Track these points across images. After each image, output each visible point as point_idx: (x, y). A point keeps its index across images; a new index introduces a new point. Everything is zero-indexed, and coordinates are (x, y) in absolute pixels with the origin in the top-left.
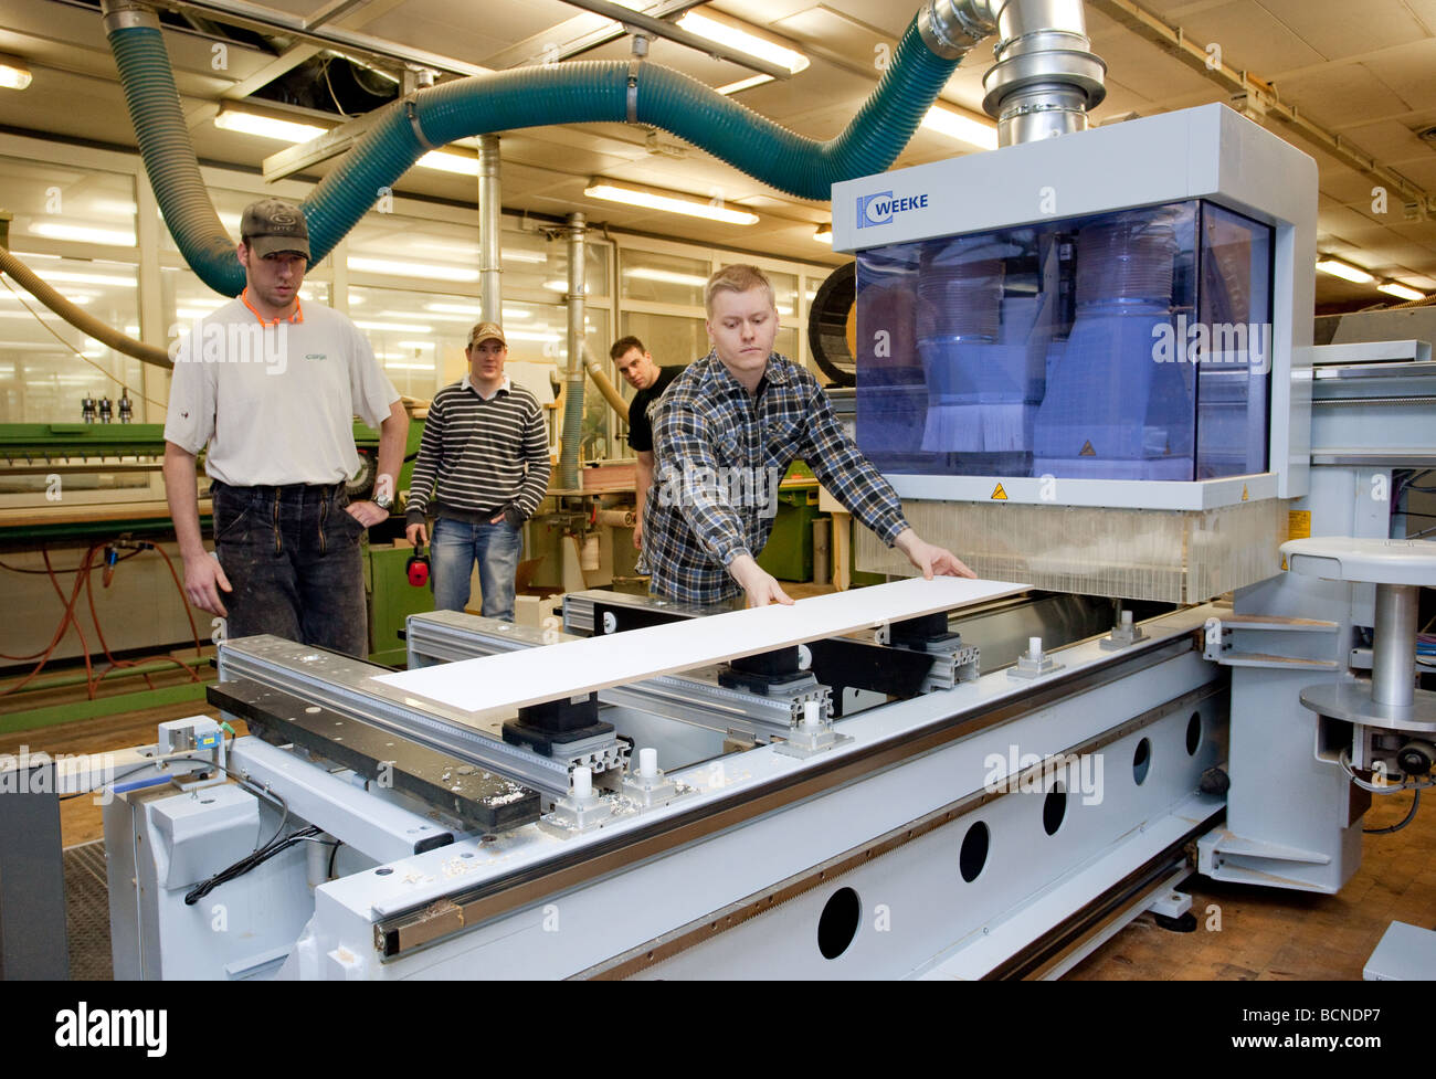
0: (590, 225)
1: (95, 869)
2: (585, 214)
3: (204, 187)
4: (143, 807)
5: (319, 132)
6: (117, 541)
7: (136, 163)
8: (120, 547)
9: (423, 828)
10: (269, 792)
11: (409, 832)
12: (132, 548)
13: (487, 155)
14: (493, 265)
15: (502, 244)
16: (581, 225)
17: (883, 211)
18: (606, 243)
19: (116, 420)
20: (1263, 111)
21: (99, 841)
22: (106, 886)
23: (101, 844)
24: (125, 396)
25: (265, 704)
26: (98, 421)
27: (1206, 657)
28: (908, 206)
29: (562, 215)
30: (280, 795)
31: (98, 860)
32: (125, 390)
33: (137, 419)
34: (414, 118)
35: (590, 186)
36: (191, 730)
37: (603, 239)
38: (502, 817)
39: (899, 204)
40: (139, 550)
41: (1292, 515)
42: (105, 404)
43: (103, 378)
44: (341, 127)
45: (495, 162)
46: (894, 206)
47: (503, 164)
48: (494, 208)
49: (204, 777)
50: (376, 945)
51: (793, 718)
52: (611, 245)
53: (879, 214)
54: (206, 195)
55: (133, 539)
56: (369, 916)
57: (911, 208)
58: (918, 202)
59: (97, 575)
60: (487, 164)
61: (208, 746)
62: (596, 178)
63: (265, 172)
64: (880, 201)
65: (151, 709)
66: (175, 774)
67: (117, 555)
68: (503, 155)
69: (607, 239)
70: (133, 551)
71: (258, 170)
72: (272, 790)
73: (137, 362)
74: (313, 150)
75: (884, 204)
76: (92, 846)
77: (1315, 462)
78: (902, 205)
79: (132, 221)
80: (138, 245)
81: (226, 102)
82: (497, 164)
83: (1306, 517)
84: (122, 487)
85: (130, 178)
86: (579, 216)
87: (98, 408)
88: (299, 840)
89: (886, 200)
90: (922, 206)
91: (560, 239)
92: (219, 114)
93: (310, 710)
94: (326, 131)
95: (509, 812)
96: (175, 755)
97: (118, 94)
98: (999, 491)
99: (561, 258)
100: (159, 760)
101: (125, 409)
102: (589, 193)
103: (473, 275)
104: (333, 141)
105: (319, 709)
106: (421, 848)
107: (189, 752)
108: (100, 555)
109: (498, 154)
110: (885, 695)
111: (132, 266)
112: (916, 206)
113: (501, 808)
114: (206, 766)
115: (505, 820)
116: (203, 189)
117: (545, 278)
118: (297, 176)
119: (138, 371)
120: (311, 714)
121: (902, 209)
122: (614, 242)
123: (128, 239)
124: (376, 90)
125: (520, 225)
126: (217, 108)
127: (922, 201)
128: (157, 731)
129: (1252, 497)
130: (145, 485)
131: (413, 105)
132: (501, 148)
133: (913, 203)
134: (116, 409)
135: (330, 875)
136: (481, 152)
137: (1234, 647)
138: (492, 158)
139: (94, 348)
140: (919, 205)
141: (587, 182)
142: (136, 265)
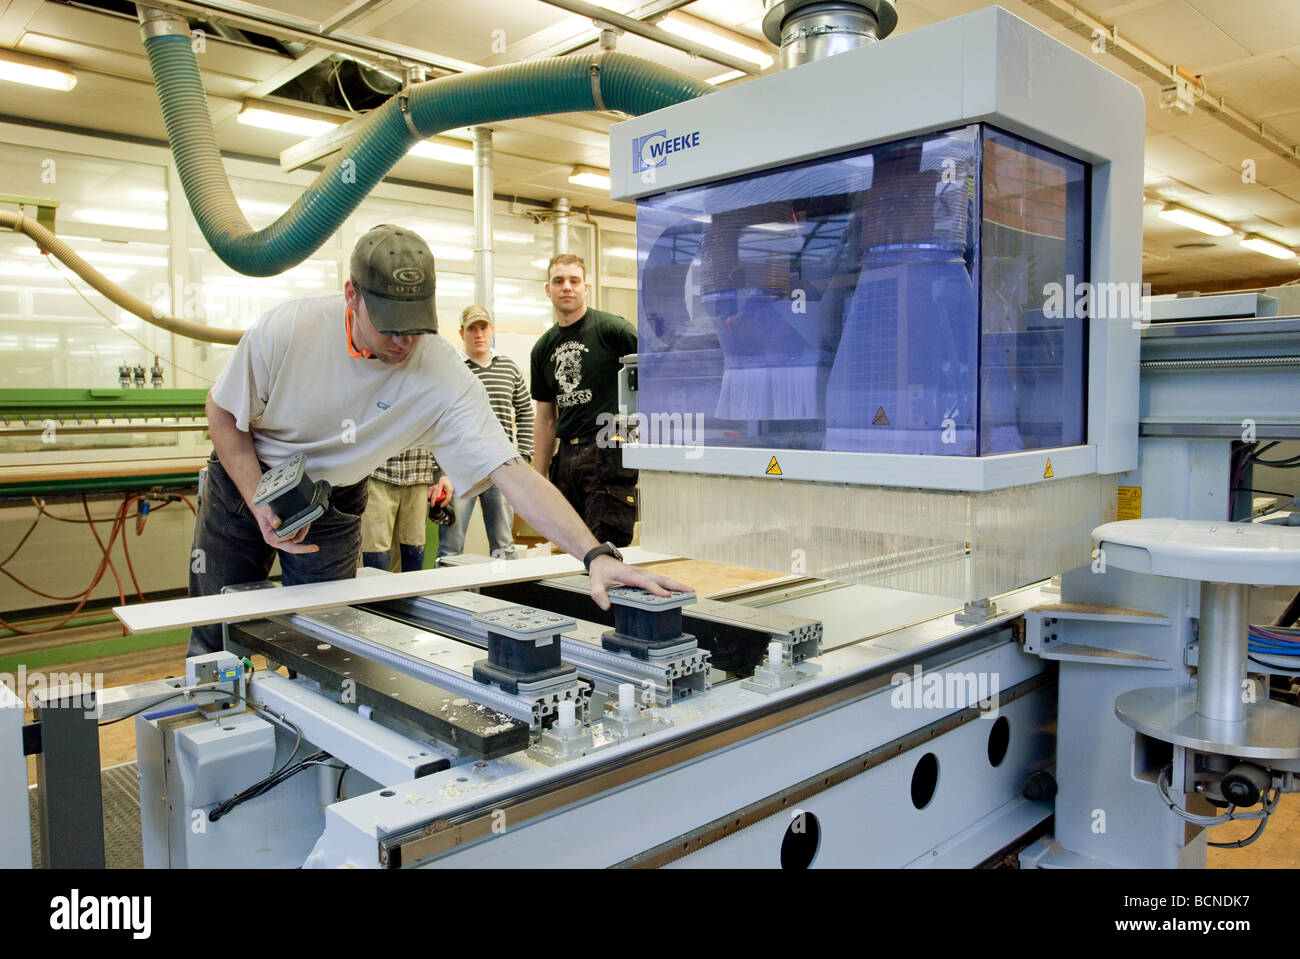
0: (574, 209)
1: (128, 788)
2: (569, 199)
3: (226, 177)
4: (172, 733)
5: (332, 126)
6: (149, 494)
7: (166, 155)
8: (152, 499)
9: (422, 754)
10: (284, 720)
11: (410, 758)
12: (162, 500)
13: (481, 146)
14: (486, 245)
15: (494, 227)
16: (565, 209)
17: (658, 153)
18: (589, 225)
19: (149, 385)
20: (1191, 101)
21: (132, 762)
22: (138, 804)
23: (133, 765)
24: (157, 364)
25: (280, 641)
26: (133, 386)
27: (1026, 649)
28: (680, 146)
29: (549, 200)
30: (294, 723)
31: (131, 781)
32: (157, 358)
33: (167, 384)
34: (407, 111)
35: (574, 174)
36: (214, 664)
37: (585, 222)
38: (494, 745)
39: (672, 143)
40: (168, 502)
41: (1122, 491)
42: (139, 371)
43: (137, 347)
44: (350, 122)
45: (488, 153)
46: (668, 147)
47: (495, 155)
48: (488, 194)
49: (226, 706)
50: (380, 860)
51: (668, 683)
52: (593, 227)
53: (654, 155)
54: (227, 184)
55: (162, 492)
56: (374, 835)
57: (683, 147)
58: (690, 141)
59: (131, 524)
60: (481, 154)
61: (229, 679)
62: (578, 167)
63: (282, 162)
64: (654, 141)
65: (178, 644)
66: (200, 704)
67: (149, 506)
68: (495, 147)
69: (588, 221)
70: (164, 503)
71: (276, 161)
72: (287, 718)
73: (167, 333)
74: (325, 142)
75: (658, 145)
76: (126, 767)
77: (1145, 432)
78: (675, 144)
79: (164, 208)
80: (169, 229)
81: (246, 100)
82: (490, 155)
83: (1137, 494)
84: (154, 445)
85: (163, 169)
86: (564, 201)
87: (133, 375)
88: (311, 765)
89: (660, 140)
90: (694, 144)
91: (546, 222)
92: (242, 111)
93: (320, 647)
94: (337, 126)
95: (501, 740)
96: (200, 686)
97: (153, 94)
98: (774, 465)
99: (548, 239)
100: (186, 690)
101: (156, 376)
102: (573, 180)
103: (468, 255)
104: (342, 134)
105: (330, 646)
106: (421, 772)
107: (213, 684)
108: (134, 506)
109: (491, 146)
110: (724, 672)
111: (164, 248)
112: (689, 146)
113: (493, 738)
114: (227, 696)
115: (497, 748)
116: (224, 180)
117: (532, 257)
118: (310, 166)
119: (168, 341)
120: (320, 650)
121: (676, 150)
122: (595, 224)
123: (160, 223)
124: (382, 89)
125: (510, 210)
126: (239, 105)
127: (694, 139)
128: (184, 664)
129: (1058, 474)
130: (173, 444)
131: (406, 99)
132: (494, 140)
133: (685, 141)
134: (148, 375)
135: (338, 796)
136: (475, 144)
137: (1058, 638)
138: (485, 149)
139: (129, 321)
140: (691, 144)
141: (571, 170)
142: (168, 247)
